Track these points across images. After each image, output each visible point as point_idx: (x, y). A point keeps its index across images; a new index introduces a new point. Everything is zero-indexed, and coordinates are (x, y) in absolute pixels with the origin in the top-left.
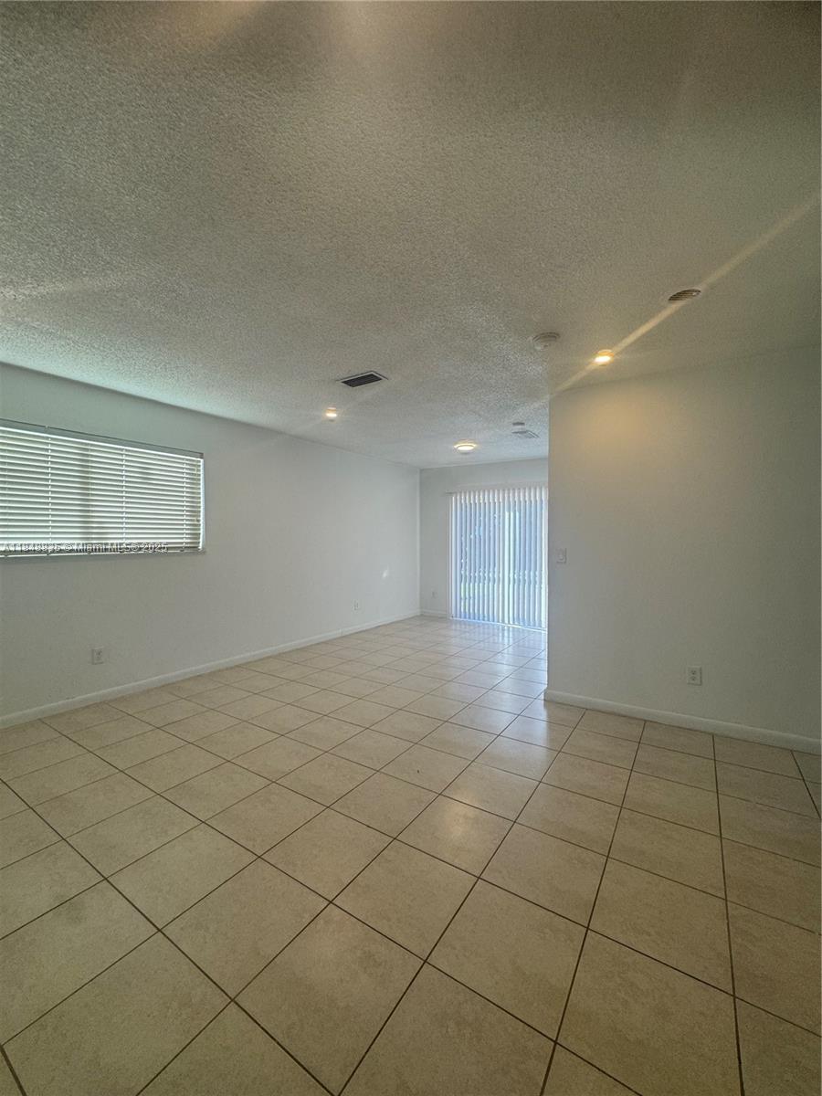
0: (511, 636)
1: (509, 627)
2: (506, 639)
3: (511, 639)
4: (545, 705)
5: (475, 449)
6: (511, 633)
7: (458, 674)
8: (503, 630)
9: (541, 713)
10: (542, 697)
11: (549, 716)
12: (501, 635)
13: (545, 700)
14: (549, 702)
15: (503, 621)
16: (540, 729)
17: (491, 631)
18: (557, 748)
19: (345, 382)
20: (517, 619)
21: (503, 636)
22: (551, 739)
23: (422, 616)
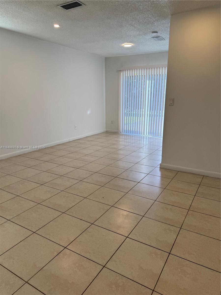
0: (147, 140)
1: (146, 137)
2: (145, 142)
3: (147, 142)
4: (160, 170)
5: (132, 47)
6: (147, 139)
7: (122, 157)
8: (144, 138)
9: (158, 173)
10: (159, 166)
11: (162, 174)
12: (142, 140)
13: (160, 168)
14: (162, 168)
15: (144, 134)
16: (157, 180)
17: (138, 138)
18: (164, 187)
19: (62, 7)
20: (150, 133)
21: (144, 141)
22: (162, 184)
23: (107, 132)
